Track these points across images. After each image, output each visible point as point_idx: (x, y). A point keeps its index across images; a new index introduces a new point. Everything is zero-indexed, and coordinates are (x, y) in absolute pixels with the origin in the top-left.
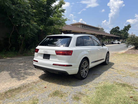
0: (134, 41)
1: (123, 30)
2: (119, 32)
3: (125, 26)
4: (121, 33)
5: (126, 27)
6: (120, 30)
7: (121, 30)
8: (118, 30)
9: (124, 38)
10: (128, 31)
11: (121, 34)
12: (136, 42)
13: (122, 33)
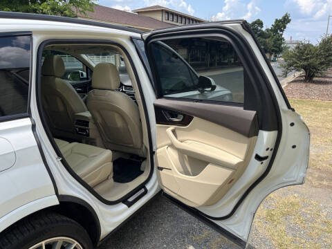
0: (307, 59)
1: (271, 30)
2: (262, 35)
3: (277, 20)
4: (265, 38)
5: (280, 21)
6: (264, 29)
7: (267, 30)
8: (259, 28)
9: (273, 51)
10: (282, 31)
11: (267, 40)
12: (311, 61)
13: (269, 37)
